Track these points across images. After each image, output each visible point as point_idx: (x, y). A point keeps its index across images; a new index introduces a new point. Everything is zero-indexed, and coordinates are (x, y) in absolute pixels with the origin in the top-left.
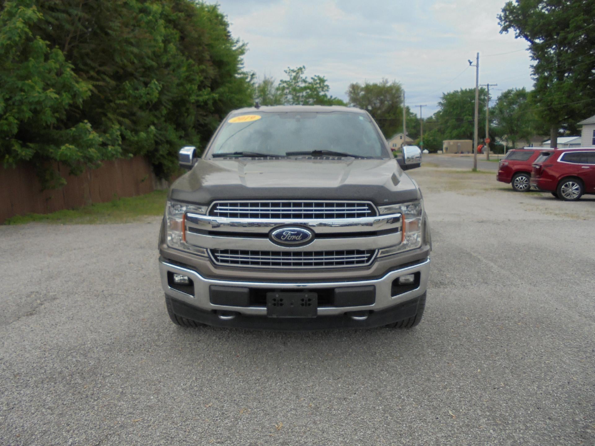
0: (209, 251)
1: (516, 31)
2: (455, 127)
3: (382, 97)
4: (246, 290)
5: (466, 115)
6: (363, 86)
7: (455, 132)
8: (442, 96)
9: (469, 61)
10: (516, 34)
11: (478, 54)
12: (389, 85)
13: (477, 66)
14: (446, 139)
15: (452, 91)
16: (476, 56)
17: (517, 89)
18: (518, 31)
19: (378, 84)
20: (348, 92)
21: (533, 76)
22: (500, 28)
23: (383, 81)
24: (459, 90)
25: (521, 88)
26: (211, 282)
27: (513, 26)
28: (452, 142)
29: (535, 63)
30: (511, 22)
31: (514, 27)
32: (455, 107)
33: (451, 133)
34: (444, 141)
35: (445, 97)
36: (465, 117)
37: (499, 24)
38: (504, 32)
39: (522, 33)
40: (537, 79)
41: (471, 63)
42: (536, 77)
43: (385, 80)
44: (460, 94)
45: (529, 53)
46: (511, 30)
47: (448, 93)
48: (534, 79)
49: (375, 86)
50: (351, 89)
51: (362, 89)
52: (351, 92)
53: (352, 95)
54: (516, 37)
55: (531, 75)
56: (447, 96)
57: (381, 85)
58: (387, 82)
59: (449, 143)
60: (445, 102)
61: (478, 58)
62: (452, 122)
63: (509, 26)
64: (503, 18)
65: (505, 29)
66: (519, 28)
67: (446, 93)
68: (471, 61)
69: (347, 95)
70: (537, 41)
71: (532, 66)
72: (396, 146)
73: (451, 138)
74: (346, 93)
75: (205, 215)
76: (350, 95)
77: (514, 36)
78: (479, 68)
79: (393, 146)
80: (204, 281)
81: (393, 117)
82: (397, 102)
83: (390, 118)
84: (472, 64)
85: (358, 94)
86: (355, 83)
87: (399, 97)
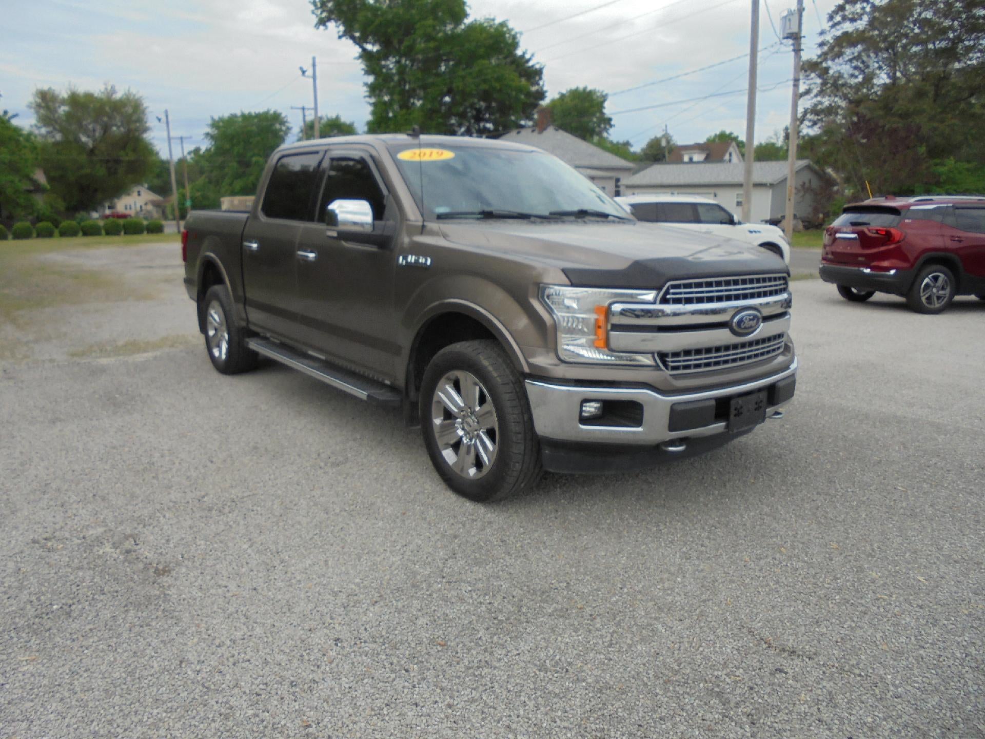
0: (656, 356)
1: (338, 27)
2: (238, 176)
3: (105, 119)
4: (713, 403)
5: (254, 155)
6: (65, 94)
7: (238, 184)
8: (210, 122)
9: (301, 68)
10: (339, 32)
11: (314, 59)
12: (118, 95)
13: (314, 77)
14: (223, 196)
15: (226, 115)
16: (311, 62)
17: (329, 116)
18: (342, 28)
19: (96, 95)
20: (34, 105)
21: (368, 99)
22: (315, 20)
23: (106, 89)
24: (239, 113)
25: (334, 116)
26: (672, 401)
27: (334, 19)
28: (237, 200)
29: (370, 79)
30: (331, 12)
31: (336, 22)
32: (235, 141)
33: (231, 184)
34: (222, 199)
35: (215, 124)
36: (254, 159)
37: (313, 12)
38: (322, 28)
39: (348, 33)
40: (375, 105)
41: (304, 72)
42: (373, 100)
43: (109, 88)
44: (240, 119)
45: (360, 65)
46: (331, 25)
47: (219, 118)
48: (370, 104)
49: (89, 96)
50: (39, 100)
51: (63, 102)
52: (39, 106)
53: (42, 111)
54: (340, 37)
55: (365, 97)
56: (218, 122)
57: (103, 96)
58: (113, 91)
59: (232, 202)
60: (216, 132)
61: (314, 65)
62: (233, 165)
63: (329, 19)
64: (319, 5)
65: (322, 22)
66: (344, 24)
67: (216, 118)
68: (305, 69)
69: (32, 111)
70: (369, 47)
71: (366, 84)
72: (130, 208)
73: (233, 193)
74: (29, 107)
75: (654, 303)
76: (37, 112)
77: (337, 36)
78: (318, 81)
79: (126, 208)
80: (663, 400)
81: (131, 157)
82: (136, 130)
83: (126, 159)
84: (307, 74)
85: (54, 111)
86: (45, 87)
87: (140, 120)
